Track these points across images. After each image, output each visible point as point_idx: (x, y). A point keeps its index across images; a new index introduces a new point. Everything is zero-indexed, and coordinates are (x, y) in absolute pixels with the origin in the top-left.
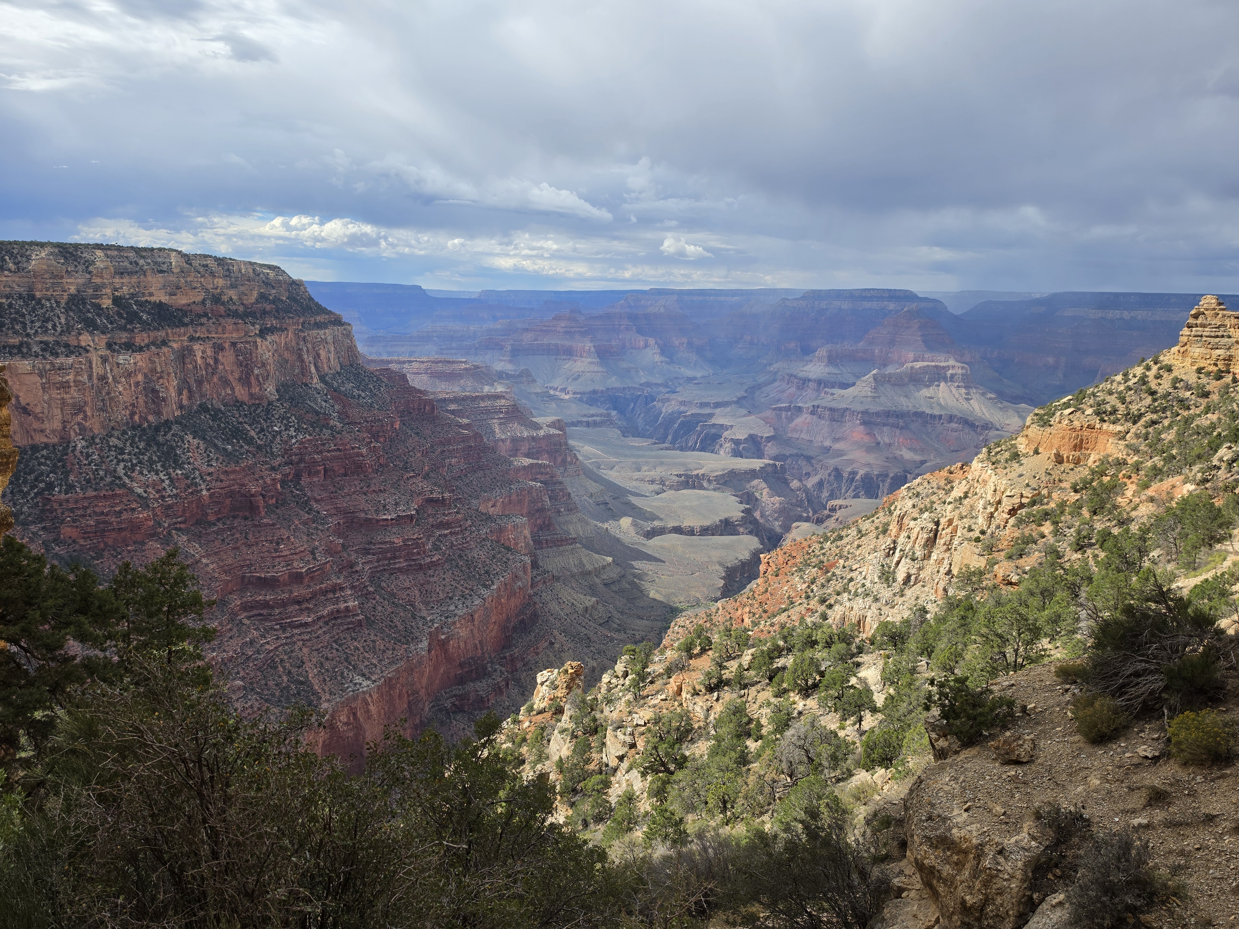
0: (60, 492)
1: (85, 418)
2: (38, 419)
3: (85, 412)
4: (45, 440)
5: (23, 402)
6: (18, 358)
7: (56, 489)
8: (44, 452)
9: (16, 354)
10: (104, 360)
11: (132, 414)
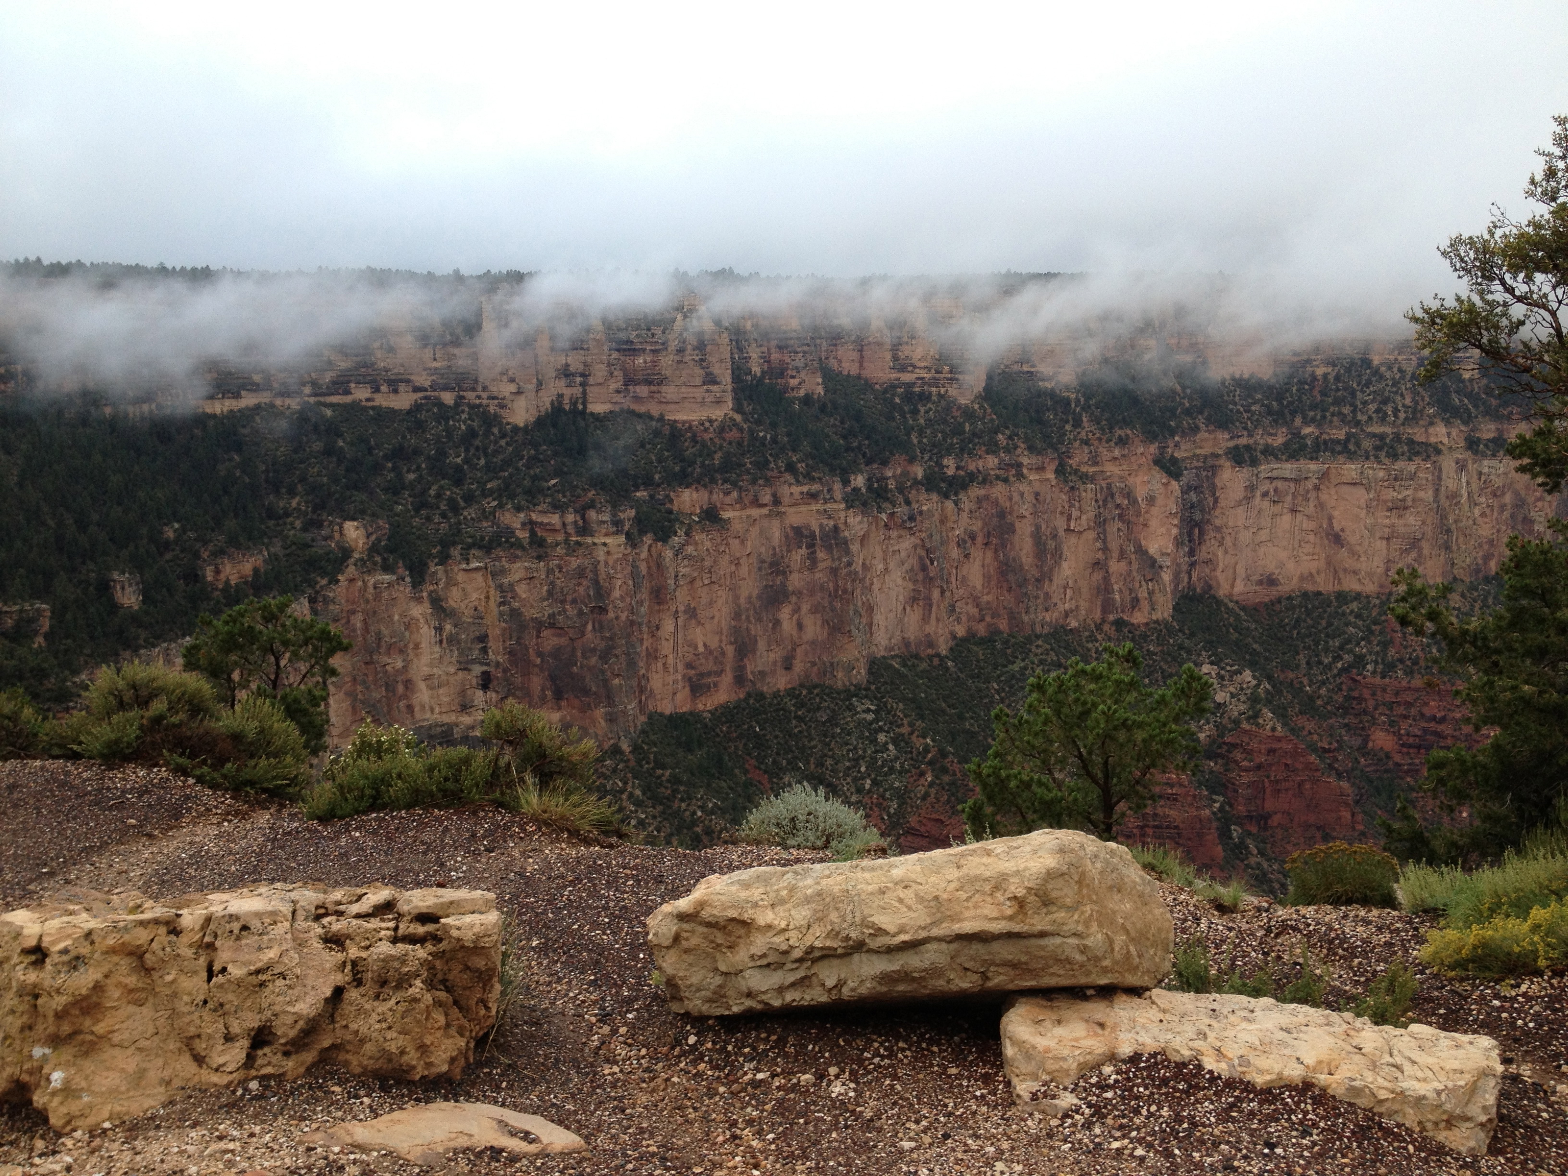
0: (1374, 672)
1: (1419, 559)
2: (1353, 553)
3: (1420, 549)
4: (1357, 587)
5: (1337, 527)
6: (1341, 459)
7: (1369, 667)
8: (1354, 606)
9: (1340, 453)
10: (1462, 466)
11: (1487, 558)
